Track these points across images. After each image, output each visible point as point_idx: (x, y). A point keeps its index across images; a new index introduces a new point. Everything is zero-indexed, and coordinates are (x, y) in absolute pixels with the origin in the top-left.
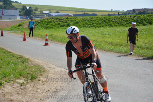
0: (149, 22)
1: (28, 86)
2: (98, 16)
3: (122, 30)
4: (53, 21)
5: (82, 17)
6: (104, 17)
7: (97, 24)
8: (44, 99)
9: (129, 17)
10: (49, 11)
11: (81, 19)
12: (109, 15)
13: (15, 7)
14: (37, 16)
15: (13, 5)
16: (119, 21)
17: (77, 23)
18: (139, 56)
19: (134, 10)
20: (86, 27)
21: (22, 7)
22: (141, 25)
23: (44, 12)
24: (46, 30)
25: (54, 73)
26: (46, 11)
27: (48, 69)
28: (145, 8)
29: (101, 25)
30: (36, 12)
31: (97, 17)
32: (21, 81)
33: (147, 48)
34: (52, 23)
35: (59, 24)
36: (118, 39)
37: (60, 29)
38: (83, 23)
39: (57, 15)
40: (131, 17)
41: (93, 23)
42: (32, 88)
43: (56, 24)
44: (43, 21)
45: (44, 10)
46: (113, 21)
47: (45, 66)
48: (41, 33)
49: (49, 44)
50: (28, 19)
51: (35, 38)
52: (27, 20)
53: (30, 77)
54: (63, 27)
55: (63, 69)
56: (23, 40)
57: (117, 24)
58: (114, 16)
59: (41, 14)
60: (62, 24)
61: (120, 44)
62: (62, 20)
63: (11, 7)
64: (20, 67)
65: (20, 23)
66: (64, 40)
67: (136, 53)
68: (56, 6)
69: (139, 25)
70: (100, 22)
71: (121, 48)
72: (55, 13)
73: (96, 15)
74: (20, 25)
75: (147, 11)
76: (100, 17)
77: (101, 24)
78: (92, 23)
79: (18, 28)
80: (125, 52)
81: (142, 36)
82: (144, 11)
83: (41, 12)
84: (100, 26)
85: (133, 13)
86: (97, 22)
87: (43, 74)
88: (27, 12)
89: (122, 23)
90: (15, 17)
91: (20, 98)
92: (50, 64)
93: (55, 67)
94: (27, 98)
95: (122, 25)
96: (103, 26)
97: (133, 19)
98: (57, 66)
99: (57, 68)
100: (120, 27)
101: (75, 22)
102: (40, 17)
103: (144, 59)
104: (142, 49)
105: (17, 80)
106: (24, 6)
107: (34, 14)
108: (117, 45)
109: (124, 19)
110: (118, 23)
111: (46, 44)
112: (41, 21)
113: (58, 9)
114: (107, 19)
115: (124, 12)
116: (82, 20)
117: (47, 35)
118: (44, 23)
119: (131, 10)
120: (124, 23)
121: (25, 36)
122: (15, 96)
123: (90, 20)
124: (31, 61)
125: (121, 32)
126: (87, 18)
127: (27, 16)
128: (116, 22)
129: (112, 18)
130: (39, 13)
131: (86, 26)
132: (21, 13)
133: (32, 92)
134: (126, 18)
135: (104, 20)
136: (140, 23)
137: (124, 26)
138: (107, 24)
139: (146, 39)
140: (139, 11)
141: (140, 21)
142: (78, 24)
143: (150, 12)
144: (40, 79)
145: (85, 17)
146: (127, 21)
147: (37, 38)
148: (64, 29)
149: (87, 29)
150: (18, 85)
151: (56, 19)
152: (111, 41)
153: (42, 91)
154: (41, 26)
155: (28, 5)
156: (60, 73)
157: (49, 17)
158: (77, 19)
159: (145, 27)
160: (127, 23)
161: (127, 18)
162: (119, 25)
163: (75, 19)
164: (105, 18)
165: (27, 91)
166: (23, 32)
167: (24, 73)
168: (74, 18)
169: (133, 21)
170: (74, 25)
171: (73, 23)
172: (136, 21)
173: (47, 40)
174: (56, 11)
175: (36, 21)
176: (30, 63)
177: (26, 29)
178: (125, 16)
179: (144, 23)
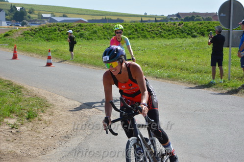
0: (201, 33)
1: (23, 128)
2: (125, 22)
3: (162, 44)
4: (59, 29)
5: (102, 24)
6: (135, 24)
8: (49, 149)
9: (172, 25)
10: (51, 14)
11: (101, 26)
12: (142, 21)
14: (33, 22)
16: (158, 30)
17: (95, 32)
18: (190, 83)
19: (178, 15)
20: (108, 39)
21: (9, 8)
22: (190, 36)
23: (44, 15)
24: (48, 43)
25: (63, 108)
26: (46, 14)
27: (54, 102)
28: (194, 12)
29: (131, 36)
30: (32, 16)
31: (124, 24)
32: (12, 121)
33: (200, 72)
34: (56, 33)
36: (158, 58)
38: (104, 33)
39: (65, 20)
40: (174, 24)
42: (29, 132)
43: (62, 34)
44: (43, 29)
45: (44, 12)
46: (149, 30)
47: (49, 98)
48: (40, 48)
49: (53, 64)
50: (19, 26)
51: (32, 55)
52: (17, 27)
53: (26, 115)
56: (12, 58)
57: (155, 36)
58: (150, 23)
59: (38, 18)
61: (161, 64)
62: (72, 27)
64: (10, 99)
65: (7, 32)
66: (76, 57)
67: (184, 79)
68: (62, 7)
69: (187, 36)
70: (129, 32)
71: (162, 71)
72: (61, 17)
74: (7, 35)
75: (197, 16)
76: (129, 24)
77: (131, 34)
79: (5, 40)
80: (168, 76)
81: (192, 53)
82: (193, 16)
83: (39, 15)
85: (177, 19)
86: (125, 32)
87: (46, 110)
88: (18, 16)
89: (162, 34)
91: (11, 147)
92: (56, 95)
93: (63, 98)
94: (22, 148)
95: (162, 36)
96: (133, 38)
97: (179, 28)
98: (67, 98)
99: (67, 100)
100: (159, 40)
101: (92, 31)
102: (37, 23)
103: (197, 87)
104: (193, 72)
105: (5, 120)
106: (13, 5)
107: (28, 19)
108: (156, 66)
109: (164, 28)
110: (157, 34)
111: (49, 65)
112: (40, 30)
113: (65, 11)
114: (139, 28)
115: (163, 18)
116: (102, 28)
117: (50, 50)
118: (44, 32)
119: (175, 14)
120: (165, 33)
121: (15, 52)
122: (4, 144)
124: (26, 90)
125: (161, 48)
127: (17, 21)
128: (153, 32)
129: (146, 26)
130: (37, 16)
131: (109, 37)
132: (8, 17)
133: (30, 138)
134: (168, 26)
135: (136, 28)
136: (188, 34)
137: (164, 37)
138: (139, 35)
139: (198, 57)
140: (186, 17)
141: (189, 30)
142: (96, 34)
143: (201, 18)
144: (41, 118)
145: (106, 24)
146: (169, 31)
147: (34, 55)
150: (7, 127)
151: (63, 26)
152: (146, 60)
153: (45, 137)
154: (40, 36)
155: (19, 5)
157: (52, 24)
158: (94, 26)
159: (196, 40)
160: (169, 33)
161: (170, 26)
162: (157, 37)
163: (92, 27)
164: (136, 26)
165: (22, 136)
166: (12, 45)
167: (16, 108)
168: (90, 26)
169: (178, 31)
170: (89, 35)
171: (88, 32)
172: (182, 31)
173: (49, 58)
174: (62, 14)
175: (32, 29)
176: (24, 92)
177: (16, 41)
178: (166, 24)
179: (194, 34)
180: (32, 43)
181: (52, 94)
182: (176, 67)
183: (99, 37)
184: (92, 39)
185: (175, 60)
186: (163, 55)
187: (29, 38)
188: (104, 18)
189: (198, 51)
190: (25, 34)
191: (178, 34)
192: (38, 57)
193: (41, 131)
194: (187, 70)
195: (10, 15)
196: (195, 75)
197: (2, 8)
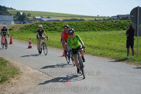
5: (68, 22)
7: (82, 29)
10: (41, 16)
11: (67, 24)
12: (95, 20)
13: (10, 13)
14: (30, 21)
15: (7, 11)
16: (102, 26)
18: (113, 58)
19: (118, 16)
21: (16, 13)
23: (37, 17)
25: (28, 75)
28: (128, 14)
29: (85, 29)
30: (29, 18)
33: (121, 51)
35: (47, 28)
37: (47, 33)
39: (48, 20)
40: (112, 22)
41: (79, 28)
45: (37, 15)
46: (97, 25)
47: (21, 69)
49: (32, 47)
50: (21, 24)
54: (50, 31)
55: (37, 71)
57: (100, 29)
58: (98, 21)
59: (33, 19)
60: (50, 28)
61: (99, 47)
62: (49, 24)
63: (6, 13)
66: (48, 43)
67: (110, 56)
68: (48, 12)
70: (84, 27)
71: (98, 51)
73: (83, 20)
74: (10, 30)
76: (85, 22)
77: (85, 28)
80: (100, 54)
82: (127, 17)
83: (33, 17)
84: (85, 31)
85: (117, 19)
86: (82, 27)
87: (16, 76)
88: (21, 17)
89: (105, 28)
90: (9, 22)
92: (26, 66)
93: (30, 68)
95: (105, 29)
96: (87, 31)
97: (115, 24)
98: (32, 68)
100: (103, 32)
101: (62, 26)
103: (116, 61)
106: (18, 12)
107: (27, 20)
108: (96, 48)
109: (106, 24)
110: (101, 28)
111: (30, 47)
112: (30, 26)
113: (49, 15)
114: (91, 24)
115: (109, 18)
118: (32, 27)
119: (116, 16)
120: (106, 28)
123: (75, 25)
124: (9, 63)
126: (72, 23)
127: (20, 21)
128: (99, 27)
129: (95, 23)
130: (32, 18)
132: (15, 19)
134: (108, 23)
136: (121, 28)
137: (106, 30)
138: (91, 29)
139: (123, 42)
140: (123, 17)
141: (121, 26)
144: (10, 81)
148: (51, 33)
151: (44, 24)
152: (90, 44)
155: (22, 11)
156: (33, 75)
159: (124, 31)
160: (109, 27)
161: (109, 23)
162: (102, 30)
163: (62, 24)
164: (89, 23)
168: (61, 23)
169: (114, 26)
170: (60, 29)
171: (60, 27)
172: (117, 26)
173: (30, 43)
174: (47, 17)
175: (25, 26)
176: (8, 65)
177: (16, 33)
178: (107, 21)
179: (125, 28)
180: (26, 34)
181: (24, 65)
182: (108, 48)
185: (109, 44)
186: (102, 41)
187: (24, 31)
190: (21, 29)
191: (114, 28)
193: (7, 90)
194: (114, 50)
196: (117, 53)
197: (12, 13)
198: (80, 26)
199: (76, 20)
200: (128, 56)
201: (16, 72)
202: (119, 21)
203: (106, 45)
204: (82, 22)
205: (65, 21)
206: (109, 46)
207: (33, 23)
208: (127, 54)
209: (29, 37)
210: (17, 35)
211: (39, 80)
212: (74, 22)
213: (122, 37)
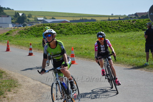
3: (118, 37)
5: (76, 23)
7: (93, 30)
9: (127, 22)
10: (44, 17)
12: (109, 20)
13: (7, 14)
14: (31, 23)
15: (4, 12)
16: (117, 26)
17: (71, 29)
18: (130, 65)
19: (136, 14)
20: (80, 34)
21: (14, 14)
22: (141, 30)
23: (39, 19)
25: (27, 87)
30: (30, 19)
33: (140, 56)
38: (77, 30)
39: (53, 21)
40: (129, 21)
41: (89, 30)
45: (39, 16)
46: (110, 26)
47: (20, 80)
49: (33, 54)
51: (22, 47)
52: (20, 28)
55: (38, 83)
57: (115, 30)
58: (111, 21)
59: (35, 21)
62: (54, 26)
63: (2, 14)
65: (8, 32)
67: (126, 62)
68: (52, 12)
69: (138, 30)
70: (96, 28)
72: (50, 19)
73: (95, 20)
74: (7, 34)
76: (96, 23)
77: (97, 30)
78: (87, 30)
79: (6, 37)
82: (147, 15)
83: (35, 19)
85: (135, 17)
86: (93, 28)
88: (20, 19)
89: (120, 29)
90: (6, 24)
92: (26, 77)
93: (30, 80)
95: (120, 30)
97: (132, 24)
98: (33, 79)
99: (32, 81)
100: (118, 34)
101: (69, 28)
106: (16, 12)
107: (28, 21)
109: (122, 24)
110: (116, 29)
111: (30, 54)
112: (31, 29)
113: (53, 15)
114: (103, 25)
115: (125, 17)
116: (76, 26)
117: (31, 44)
118: (34, 30)
119: (134, 14)
120: (122, 28)
123: (85, 26)
124: (6, 74)
125: (117, 39)
126: (81, 24)
127: (19, 23)
128: (113, 28)
129: (108, 23)
130: (34, 19)
134: (124, 23)
135: (101, 25)
136: (140, 28)
137: (122, 31)
139: (141, 45)
141: (140, 26)
142: (72, 31)
144: (6, 96)
145: (79, 23)
146: (126, 26)
149: (82, 36)
154: (32, 34)
155: (21, 12)
158: (70, 25)
160: (125, 28)
161: (126, 23)
162: (116, 31)
163: (69, 26)
164: (101, 23)
168: (67, 25)
169: (132, 26)
170: (67, 32)
171: (66, 30)
172: (135, 26)
173: (31, 49)
174: (51, 17)
175: (25, 29)
176: (4, 76)
177: (14, 38)
178: (122, 21)
179: (144, 28)
180: (26, 39)
181: (23, 76)
182: (123, 53)
183: (74, 33)
184: (69, 34)
185: (125, 48)
186: (117, 44)
187: (24, 35)
188: (82, 19)
189: (143, 40)
190: (21, 33)
191: (132, 28)
192: (25, 49)
194: (131, 55)
195: (15, 19)
196: (135, 59)
197: (9, 14)
198: (90, 27)
199: (86, 20)
200: (147, 61)
201: (13, 85)
202: (137, 20)
203: (122, 50)
204: (92, 22)
205: (73, 22)
206: (125, 50)
207: (35, 25)
208: (146, 60)
209: (30, 42)
210: (15, 40)
211: (41, 93)
212: (83, 23)
213: (141, 39)
